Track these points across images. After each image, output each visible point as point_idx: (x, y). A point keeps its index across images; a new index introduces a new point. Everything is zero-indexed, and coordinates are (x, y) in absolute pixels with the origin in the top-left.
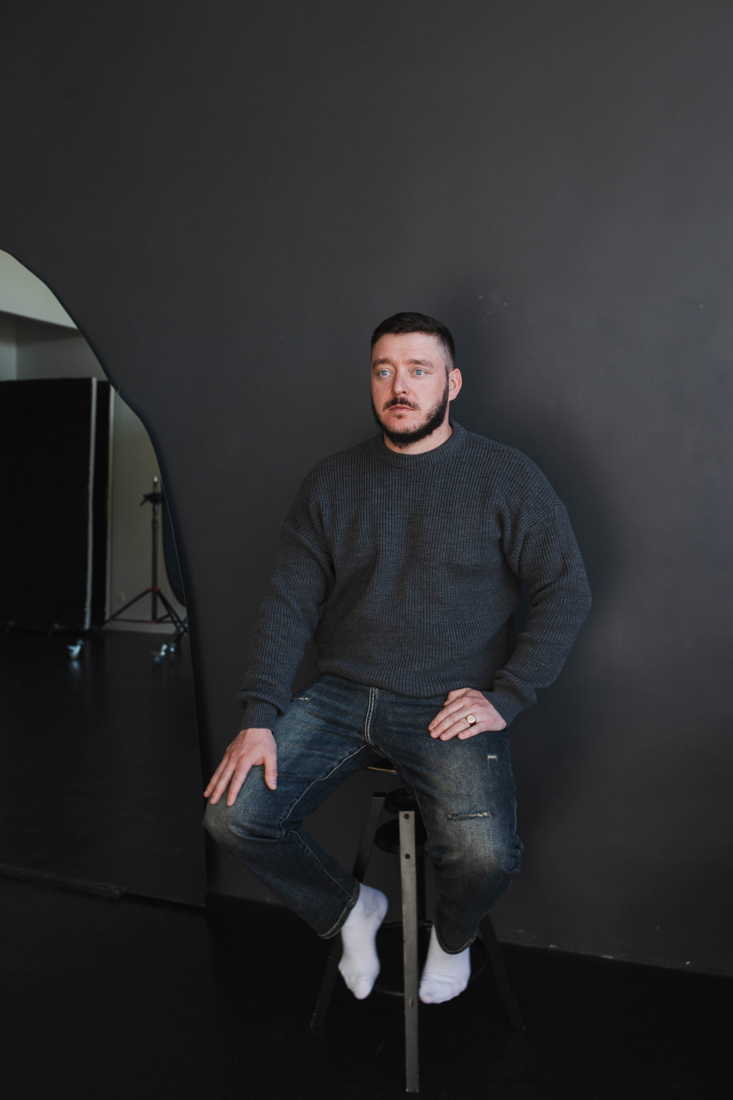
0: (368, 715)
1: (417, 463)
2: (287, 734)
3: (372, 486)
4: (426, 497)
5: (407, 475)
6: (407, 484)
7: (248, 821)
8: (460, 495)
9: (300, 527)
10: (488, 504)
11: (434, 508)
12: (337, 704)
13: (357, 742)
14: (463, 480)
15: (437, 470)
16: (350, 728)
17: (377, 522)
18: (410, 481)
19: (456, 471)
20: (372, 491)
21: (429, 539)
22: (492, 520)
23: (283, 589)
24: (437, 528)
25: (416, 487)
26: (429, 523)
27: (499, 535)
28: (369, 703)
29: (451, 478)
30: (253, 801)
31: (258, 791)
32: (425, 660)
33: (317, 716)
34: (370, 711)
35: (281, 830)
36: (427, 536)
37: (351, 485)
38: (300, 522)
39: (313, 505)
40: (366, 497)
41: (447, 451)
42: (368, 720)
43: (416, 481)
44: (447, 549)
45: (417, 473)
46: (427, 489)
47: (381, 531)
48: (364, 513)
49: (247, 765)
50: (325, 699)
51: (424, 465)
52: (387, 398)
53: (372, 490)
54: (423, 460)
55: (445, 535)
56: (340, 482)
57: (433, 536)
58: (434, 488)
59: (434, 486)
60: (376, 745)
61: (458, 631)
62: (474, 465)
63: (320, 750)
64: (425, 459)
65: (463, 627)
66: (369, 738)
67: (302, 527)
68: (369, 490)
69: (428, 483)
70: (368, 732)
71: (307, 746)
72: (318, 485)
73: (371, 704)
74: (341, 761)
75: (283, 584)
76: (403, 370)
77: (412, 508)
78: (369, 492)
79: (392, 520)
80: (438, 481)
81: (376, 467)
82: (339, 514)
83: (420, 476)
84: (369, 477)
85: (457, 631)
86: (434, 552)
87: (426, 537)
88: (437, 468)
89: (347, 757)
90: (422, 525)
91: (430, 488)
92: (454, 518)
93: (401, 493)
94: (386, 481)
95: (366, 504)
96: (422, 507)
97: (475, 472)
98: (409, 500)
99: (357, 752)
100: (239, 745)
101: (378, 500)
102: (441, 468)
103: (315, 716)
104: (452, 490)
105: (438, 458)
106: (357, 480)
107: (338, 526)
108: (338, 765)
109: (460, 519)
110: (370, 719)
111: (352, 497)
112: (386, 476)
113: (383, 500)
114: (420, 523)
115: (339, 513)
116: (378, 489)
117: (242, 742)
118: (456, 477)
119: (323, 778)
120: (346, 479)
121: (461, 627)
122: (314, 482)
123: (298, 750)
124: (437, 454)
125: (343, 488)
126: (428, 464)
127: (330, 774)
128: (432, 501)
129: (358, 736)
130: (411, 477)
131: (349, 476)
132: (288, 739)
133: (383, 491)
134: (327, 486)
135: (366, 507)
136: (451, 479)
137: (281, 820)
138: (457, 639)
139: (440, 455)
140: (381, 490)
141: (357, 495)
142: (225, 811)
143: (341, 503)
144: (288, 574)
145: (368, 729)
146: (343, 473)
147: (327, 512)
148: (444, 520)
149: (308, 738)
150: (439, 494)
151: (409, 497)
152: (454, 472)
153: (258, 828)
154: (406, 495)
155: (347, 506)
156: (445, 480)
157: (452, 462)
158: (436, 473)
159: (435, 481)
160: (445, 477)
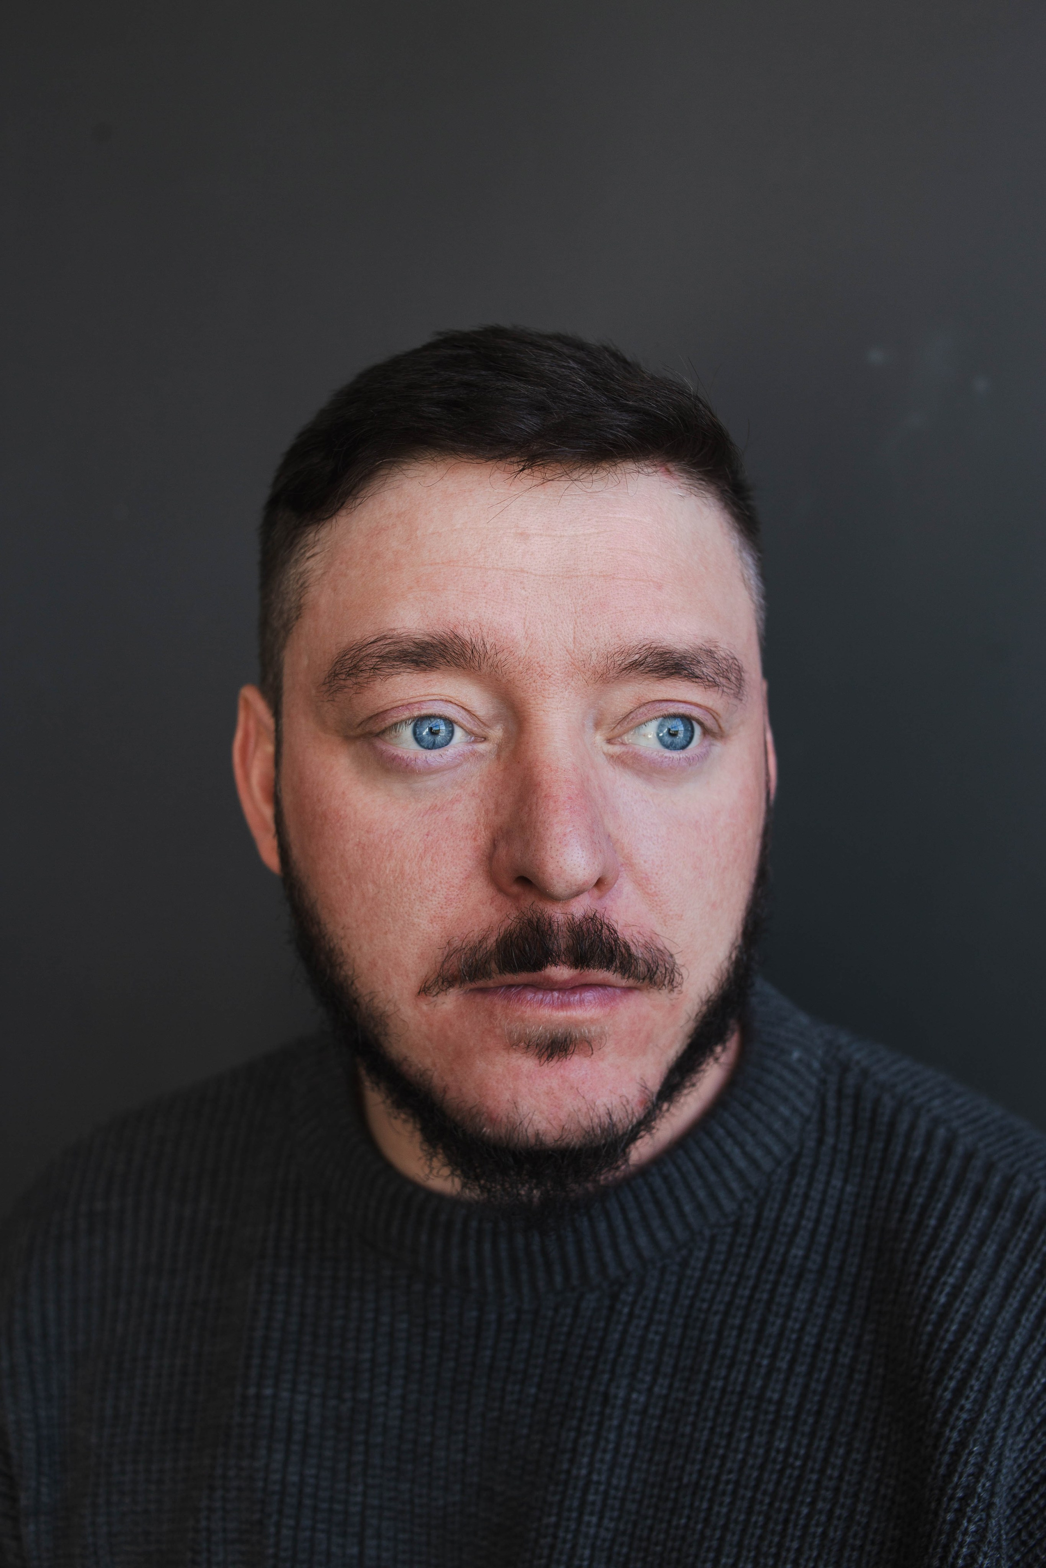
15: (631, 1315)
58: (598, 1436)
59: (600, 1424)
80: (631, 1388)
88: (634, 1303)
128: (579, 1521)
156: (671, 1386)
157: (726, 1263)
158: (625, 1332)
159: (613, 1390)
160: (675, 1367)
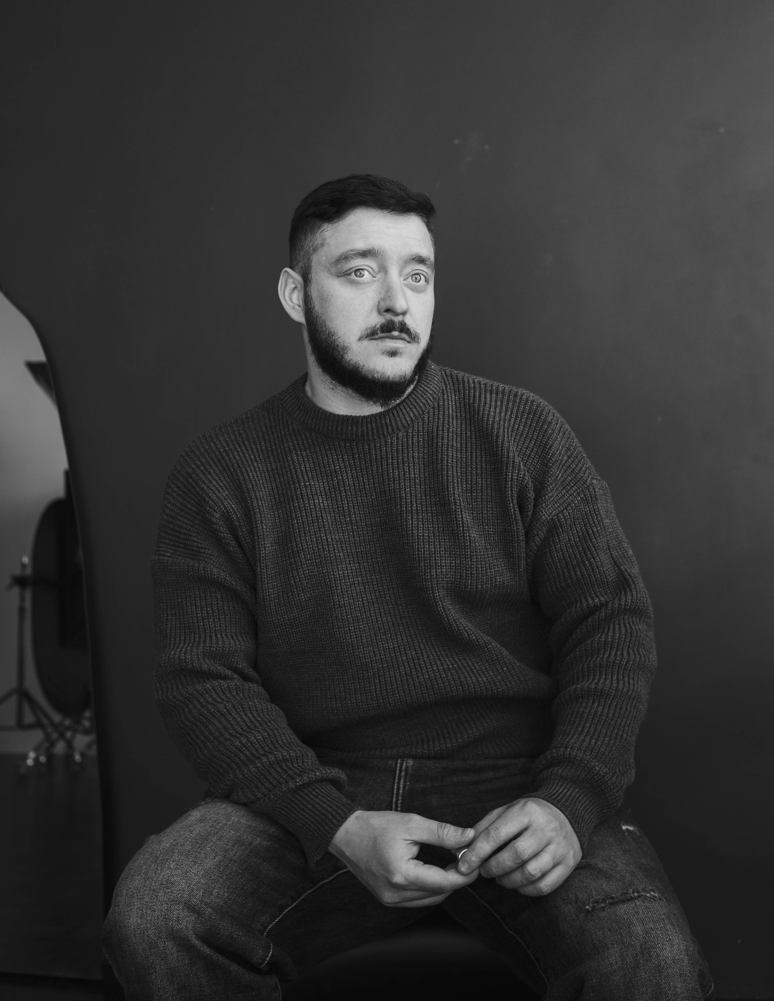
5: (364, 451)
15: (412, 435)
25: (382, 469)
28: (395, 780)
36: (418, 548)
40: (301, 495)
43: (381, 458)
45: (380, 446)
46: (404, 469)
57: (429, 547)
64: (390, 420)
69: (403, 459)
73: (399, 783)
80: (419, 453)
83: (386, 449)
84: (298, 460)
87: (418, 550)
88: (412, 432)
96: (401, 499)
102: (418, 430)
112: (327, 456)
114: (402, 528)
126: (398, 428)
130: (370, 453)
139: (414, 411)
156: (428, 450)
157: (434, 417)
158: (412, 440)
159: (414, 454)
160: (428, 445)
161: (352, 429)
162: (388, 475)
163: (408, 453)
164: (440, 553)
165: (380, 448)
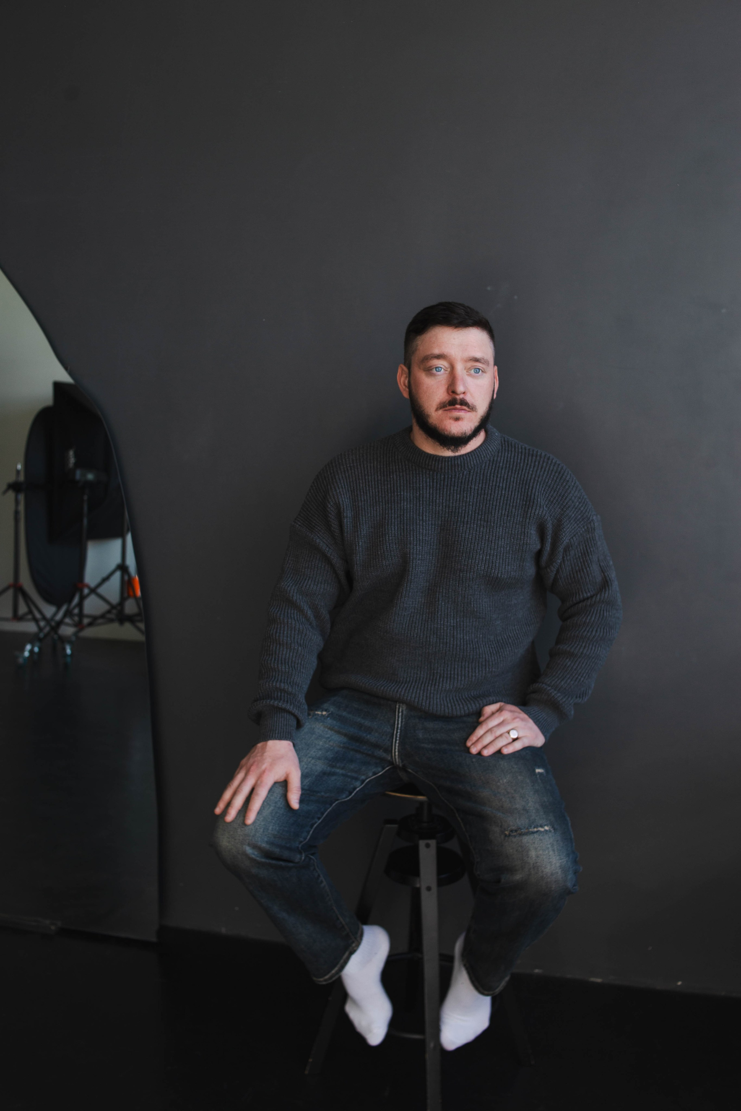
0: (395, 732)
1: (452, 466)
2: (308, 749)
3: (400, 488)
4: (462, 503)
5: (440, 478)
6: (440, 488)
7: (267, 842)
8: (500, 503)
9: (315, 529)
10: (531, 513)
11: (472, 515)
12: (359, 720)
13: (382, 762)
14: (502, 486)
15: (473, 474)
16: (377, 746)
17: (407, 528)
18: (444, 485)
19: (494, 476)
20: (400, 494)
21: (466, 549)
22: (533, 531)
23: (295, 595)
24: (475, 537)
25: (450, 492)
26: (466, 532)
27: (539, 547)
28: (395, 719)
29: (489, 483)
30: (274, 820)
31: (279, 808)
32: (458, 679)
33: (339, 732)
34: (398, 727)
35: (301, 853)
36: (464, 545)
37: (375, 485)
38: (315, 523)
39: (331, 505)
40: (394, 500)
41: (485, 454)
42: (396, 737)
43: (451, 485)
44: (486, 560)
45: (451, 477)
46: (463, 495)
47: (412, 539)
48: (391, 517)
49: (269, 781)
50: (344, 714)
51: (460, 469)
52: (441, 398)
53: (400, 492)
54: (459, 463)
55: (484, 544)
56: (362, 481)
57: (471, 546)
58: (470, 494)
59: (470, 492)
60: (404, 766)
61: (492, 648)
62: (512, 471)
63: (343, 769)
64: (461, 463)
65: (496, 643)
66: (397, 757)
67: (317, 528)
68: (397, 492)
69: (464, 489)
70: (397, 750)
71: (330, 763)
72: (337, 483)
73: (398, 720)
74: (363, 781)
75: (294, 590)
76: (460, 368)
77: (445, 514)
78: (397, 495)
79: (423, 526)
81: (404, 467)
82: (362, 517)
83: (455, 480)
84: (396, 478)
85: (490, 646)
86: (471, 563)
87: (463, 546)
89: (370, 777)
90: (459, 533)
91: (467, 494)
92: (493, 527)
93: (433, 498)
94: (416, 483)
95: (394, 507)
96: (458, 513)
97: (514, 478)
98: (442, 505)
99: (380, 774)
100: (259, 758)
101: (407, 504)
102: (477, 472)
103: (336, 731)
104: (490, 496)
105: (475, 462)
106: (381, 480)
107: (360, 530)
108: (361, 785)
109: (500, 529)
110: (398, 736)
111: (376, 499)
112: (416, 478)
113: (413, 505)
114: (456, 531)
115: (362, 515)
116: (407, 492)
117: (262, 755)
118: (494, 483)
119: (346, 797)
120: (368, 479)
121: (494, 643)
122: (332, 480)
123: (320, 766)
124: (474, 457)
125: (366, 487)
126: (464, 468)
127: (353, 794)
128: (469, 507)
129: (384, 755)
130: (444, 481)
131: (371, 475)
132: (309, 755)
133: (413, 494)
134: (347, 485)
135: (394, 511)
136: (489, 485)
137: (301, 842)
138: (491, 656)
139: (477, 459)
140: (410, 493)
141: (382, 497)
142: (242, 829)
143: (364, 505)
144: (300, 579)
145: (397, 747)
146: (364, 471)
147: (348, 514)
148: (483, 529)
149: (330, 755)
150: (477, 500)
151: (443, 501)
152: (492, 477)
153: (277, 850)
154: (439, 500)
155: (370, 508)
161: (435, 463)
162: (453, 497)
163: (468, 485)
164: (477, 551)
165: (451, 478)
